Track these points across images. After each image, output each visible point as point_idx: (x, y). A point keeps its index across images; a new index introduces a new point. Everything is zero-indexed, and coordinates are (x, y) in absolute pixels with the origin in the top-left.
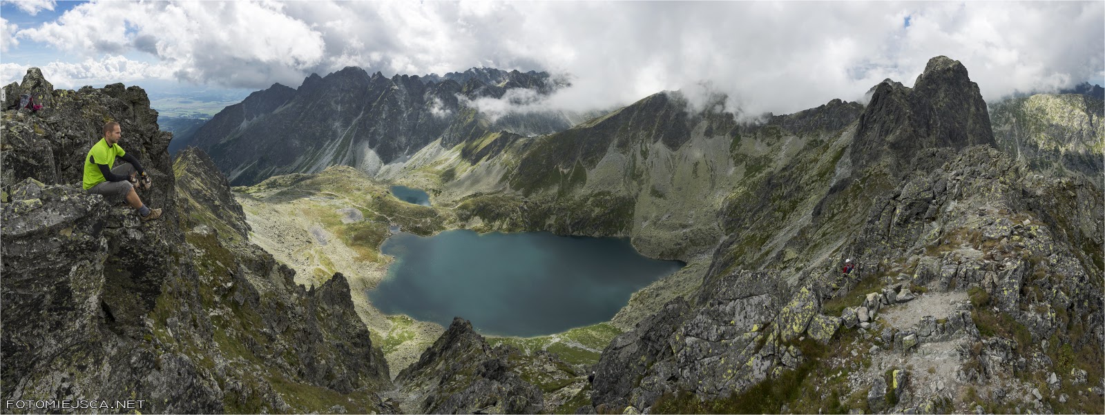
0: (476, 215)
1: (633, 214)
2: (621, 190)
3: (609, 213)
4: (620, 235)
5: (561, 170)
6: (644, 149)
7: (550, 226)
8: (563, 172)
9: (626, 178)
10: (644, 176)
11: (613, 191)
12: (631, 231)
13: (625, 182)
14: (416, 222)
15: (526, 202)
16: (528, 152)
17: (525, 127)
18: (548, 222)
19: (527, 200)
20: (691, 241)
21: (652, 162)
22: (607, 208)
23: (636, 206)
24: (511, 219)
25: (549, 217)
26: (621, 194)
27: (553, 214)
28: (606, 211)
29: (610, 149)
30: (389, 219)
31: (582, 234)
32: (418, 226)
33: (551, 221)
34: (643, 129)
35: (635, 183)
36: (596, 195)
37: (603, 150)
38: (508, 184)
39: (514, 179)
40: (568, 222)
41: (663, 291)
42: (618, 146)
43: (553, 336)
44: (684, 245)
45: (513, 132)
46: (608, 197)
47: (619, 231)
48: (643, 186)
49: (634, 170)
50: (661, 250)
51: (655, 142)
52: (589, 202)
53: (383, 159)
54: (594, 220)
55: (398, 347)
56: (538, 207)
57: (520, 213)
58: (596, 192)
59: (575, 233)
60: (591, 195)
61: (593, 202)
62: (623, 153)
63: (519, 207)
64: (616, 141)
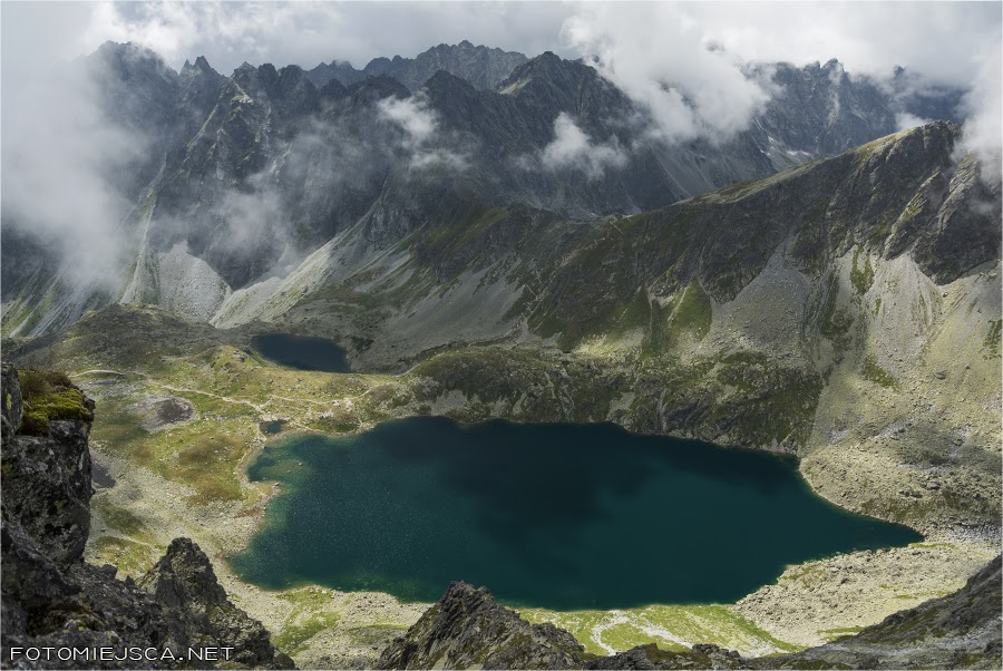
0: (453, 388)
1: (812, 409)
2: (793, 357)
3: (756, 401)
4: (776, 448)
5: (652, 297)
6: (861, 267)
7: (620, 414)
8: (656, 304)
9: (808, 329)
10: (851, 331)
11: (772, 355)
12: (803, 445)
13: (802, 336)
14: (322, 409)
15: (565, 363)
16: (574, 254)
17: (567, 194)
18: (616, 406)
19: (568, 357)
20: (947, 494)
21: (878, 302)
22: (755, 388)
23: (824, 394)
24: (531, 395)
25: (619, 397)
26: (790, 364)
27: (627, 391)
28: (751, 396)
29: (776, 259)
30: (258, 408)
31: (689, 436)
32: (326, 415)
33: (625, 403)
34: (865, 219)
35: (827, 344)
36: (730, 359)
37: (758, 260)
38: (525, 324)
39: (540, 311)
40: (662, 408)
41: (860, 577)
42: (796, 254)
43: (614, 612)
44: (926, 499)
45: (539, 205)
46: (758, 367)
47: (775, 441)
48: (847, 354)
49: (828, 316)
50: (869, 496)
51: (893, 255)
52: (713, 373)
53: (227, 279)
54: (721, 410)
55: (308, 642)
56: (593, 373)
57: (551, 384)
58: (732, 352)
59: (676, 433)
60: (719, 358)
61: (722, 373)
62: (807, 271)
63: (551, 373)
64: (791, 242)
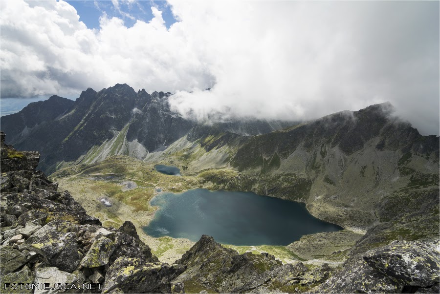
0: (209, 181)
1: (309, 190)
2: (303, 175)
3: (293, 187)
4: (299, 200)
5: (264, 157)
6: (323, 150)
7: (254, 189)
8: (265, 159)
9: (308, 167)
10: (321, 169)
11: (297, 174)
12: (307, 200)
13: (306, 168)
14: (172, 186)
15: (240, 175)
16: (242, 145)
17: (242, 129)
18: (253, 187)
19: (240, 173)
20: (350, 216)
21: (328, 160)
22: (292, 184)
23: (312, 186)
24: (230, 183)
25: (254, 185)
26: (303, 177)
27: (257, 183)
28: (292, 186)
29: (298, 148)
30: (155, 185)
31: (274, 196)
32: (173, 187)
33: (256, 186)
34: (324, 137)
35: (313, 172)
36: (285, 175)
37: (294, 148)
38: (229, 164)
39: (233, 161)
40: (266, 188)
41: (324, 240)
42: (305, 146)
43: (252, 247)
44: (344, 217)
45: (234, 132)
46: (293, 177)
47: (298, 199)
48: (319, 175)
49: (314, 163)
50: (326, 216)
51: (332, 147)
52: (281, 179)
53: (148, 149)
54: (283, 189)
55: (164, 253)
56: (247, 178)
57: (236, 180)
58: (286, 173)
59: (269, 195)
60: (282, 175)
61: (283, 179)
62: (308, 151)
63: (236, 177)
64: (303, 143)
